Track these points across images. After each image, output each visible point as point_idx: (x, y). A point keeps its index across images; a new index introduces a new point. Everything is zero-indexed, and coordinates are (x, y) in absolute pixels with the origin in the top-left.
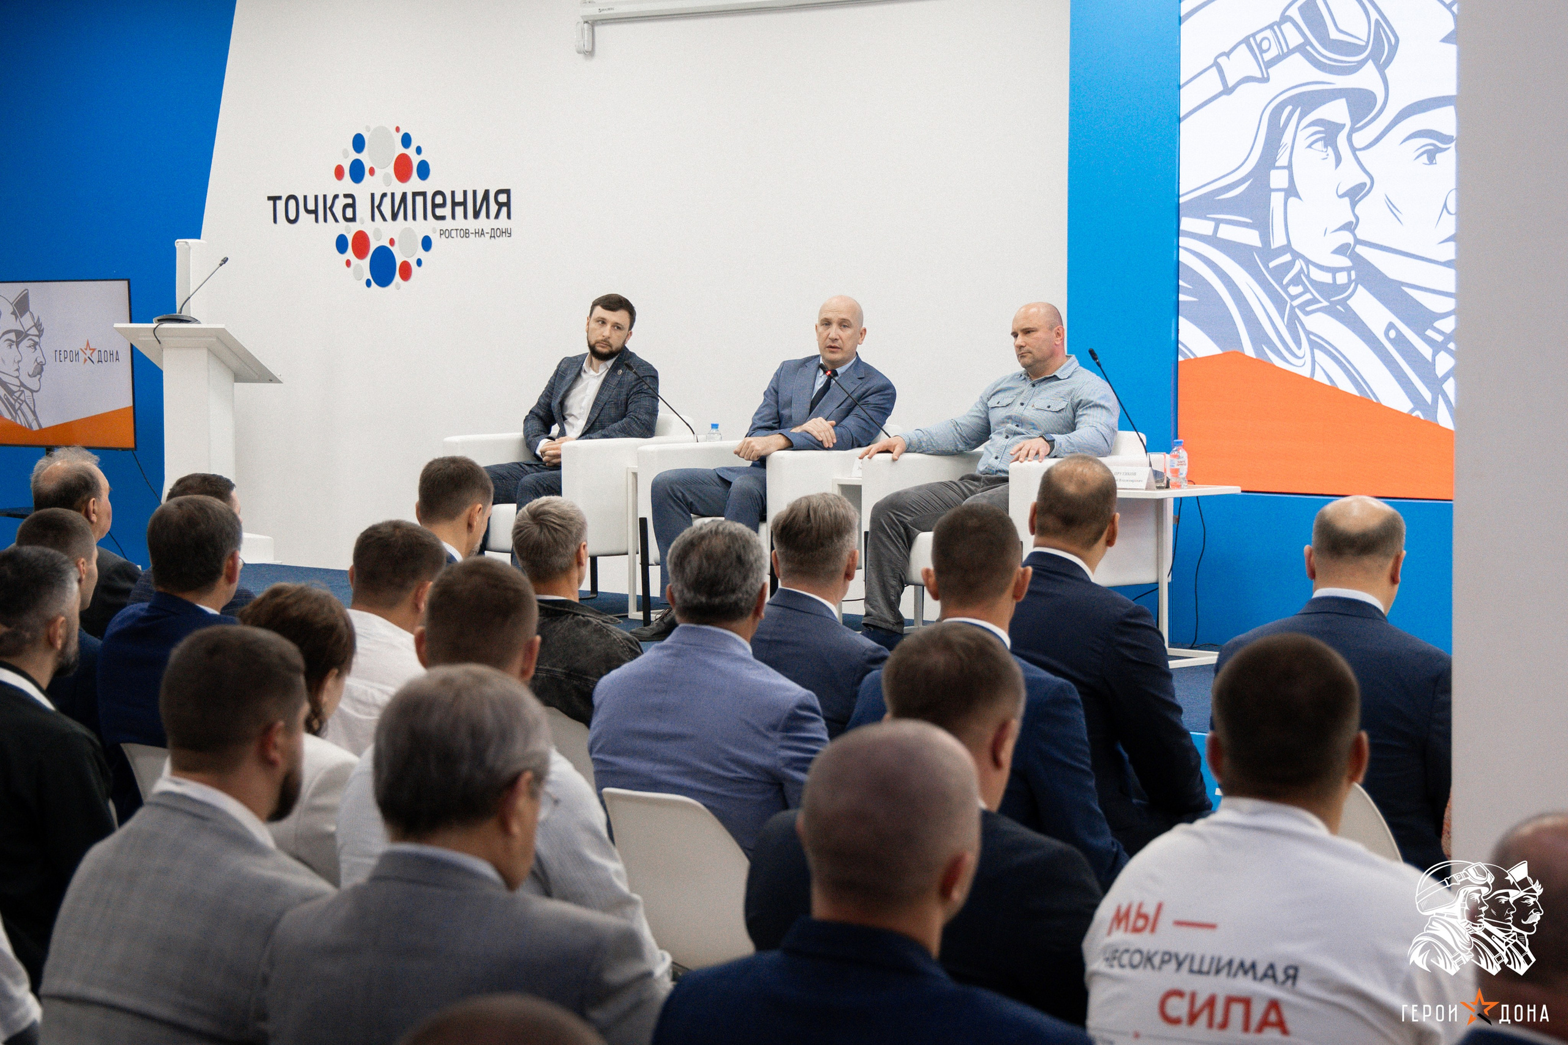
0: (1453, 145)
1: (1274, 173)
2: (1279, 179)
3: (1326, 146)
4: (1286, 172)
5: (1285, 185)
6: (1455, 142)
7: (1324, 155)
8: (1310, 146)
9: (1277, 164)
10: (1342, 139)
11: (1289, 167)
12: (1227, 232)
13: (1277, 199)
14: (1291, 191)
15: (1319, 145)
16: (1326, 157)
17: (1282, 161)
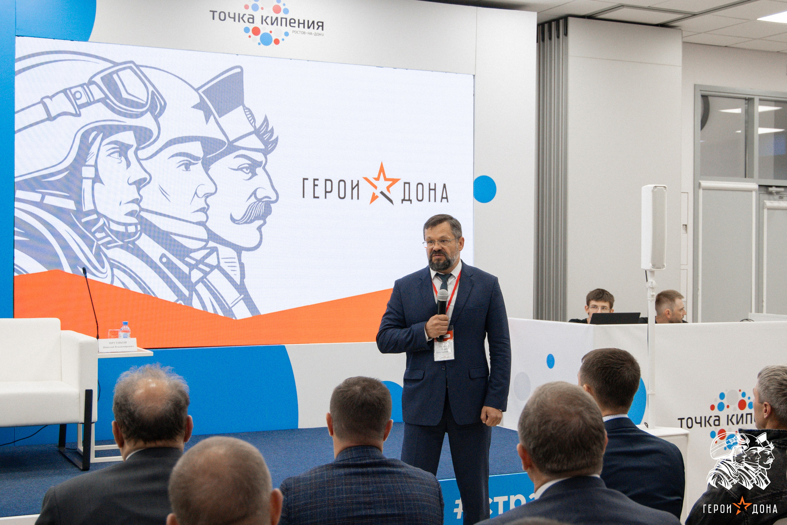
0: (200, 162)
1: (84, 168)
2: (88, 172)
3: (120, 156)
4: (93, 169)
5: (93, 176)
6: (201, 160)
7: (119, 161)
8: (109, 155)
9: (87, 164)
10: (131, 153)
11: (96, 166)
12: (50, 200)
13: (87, 185)
14: (97, 179)
15: (116, 155)
16: (120, 162)
17: (91, 161)
